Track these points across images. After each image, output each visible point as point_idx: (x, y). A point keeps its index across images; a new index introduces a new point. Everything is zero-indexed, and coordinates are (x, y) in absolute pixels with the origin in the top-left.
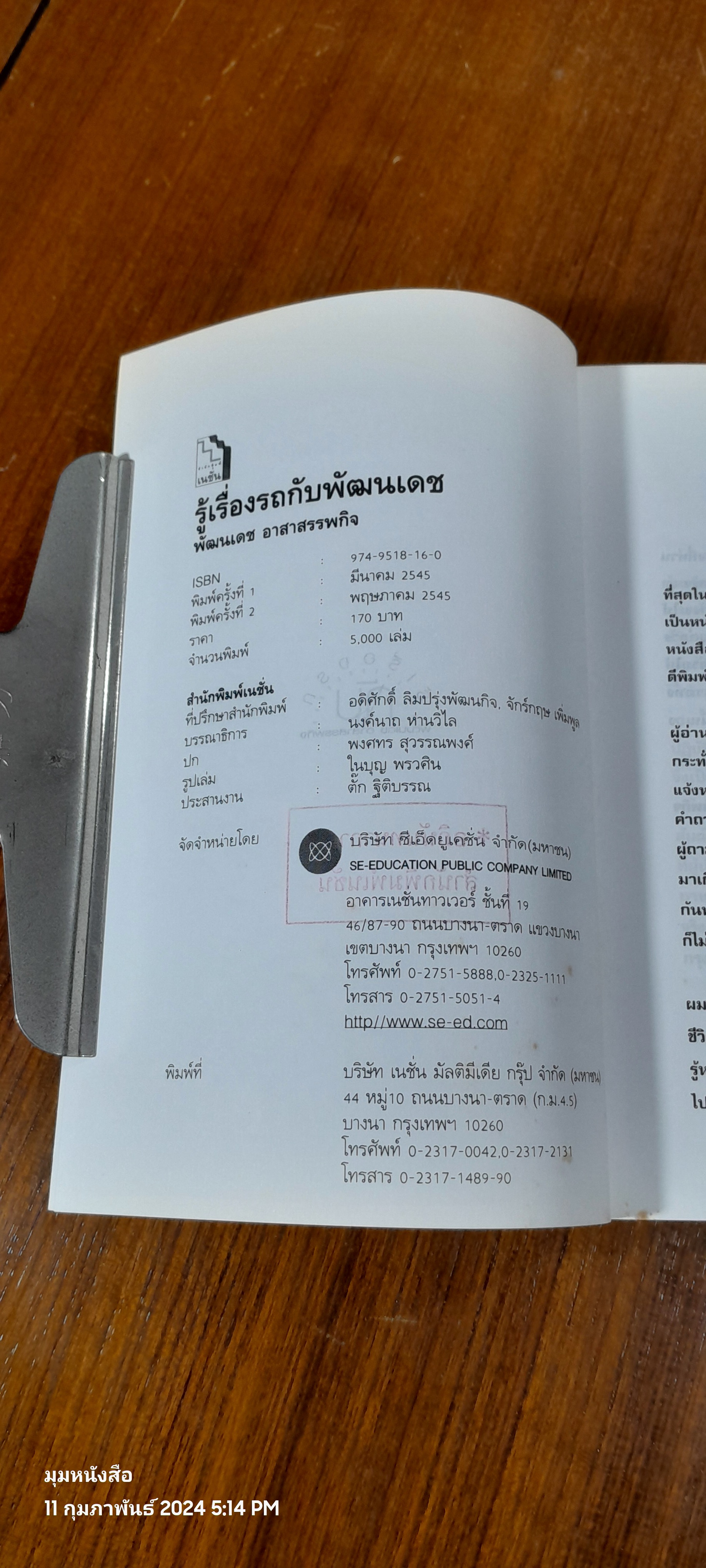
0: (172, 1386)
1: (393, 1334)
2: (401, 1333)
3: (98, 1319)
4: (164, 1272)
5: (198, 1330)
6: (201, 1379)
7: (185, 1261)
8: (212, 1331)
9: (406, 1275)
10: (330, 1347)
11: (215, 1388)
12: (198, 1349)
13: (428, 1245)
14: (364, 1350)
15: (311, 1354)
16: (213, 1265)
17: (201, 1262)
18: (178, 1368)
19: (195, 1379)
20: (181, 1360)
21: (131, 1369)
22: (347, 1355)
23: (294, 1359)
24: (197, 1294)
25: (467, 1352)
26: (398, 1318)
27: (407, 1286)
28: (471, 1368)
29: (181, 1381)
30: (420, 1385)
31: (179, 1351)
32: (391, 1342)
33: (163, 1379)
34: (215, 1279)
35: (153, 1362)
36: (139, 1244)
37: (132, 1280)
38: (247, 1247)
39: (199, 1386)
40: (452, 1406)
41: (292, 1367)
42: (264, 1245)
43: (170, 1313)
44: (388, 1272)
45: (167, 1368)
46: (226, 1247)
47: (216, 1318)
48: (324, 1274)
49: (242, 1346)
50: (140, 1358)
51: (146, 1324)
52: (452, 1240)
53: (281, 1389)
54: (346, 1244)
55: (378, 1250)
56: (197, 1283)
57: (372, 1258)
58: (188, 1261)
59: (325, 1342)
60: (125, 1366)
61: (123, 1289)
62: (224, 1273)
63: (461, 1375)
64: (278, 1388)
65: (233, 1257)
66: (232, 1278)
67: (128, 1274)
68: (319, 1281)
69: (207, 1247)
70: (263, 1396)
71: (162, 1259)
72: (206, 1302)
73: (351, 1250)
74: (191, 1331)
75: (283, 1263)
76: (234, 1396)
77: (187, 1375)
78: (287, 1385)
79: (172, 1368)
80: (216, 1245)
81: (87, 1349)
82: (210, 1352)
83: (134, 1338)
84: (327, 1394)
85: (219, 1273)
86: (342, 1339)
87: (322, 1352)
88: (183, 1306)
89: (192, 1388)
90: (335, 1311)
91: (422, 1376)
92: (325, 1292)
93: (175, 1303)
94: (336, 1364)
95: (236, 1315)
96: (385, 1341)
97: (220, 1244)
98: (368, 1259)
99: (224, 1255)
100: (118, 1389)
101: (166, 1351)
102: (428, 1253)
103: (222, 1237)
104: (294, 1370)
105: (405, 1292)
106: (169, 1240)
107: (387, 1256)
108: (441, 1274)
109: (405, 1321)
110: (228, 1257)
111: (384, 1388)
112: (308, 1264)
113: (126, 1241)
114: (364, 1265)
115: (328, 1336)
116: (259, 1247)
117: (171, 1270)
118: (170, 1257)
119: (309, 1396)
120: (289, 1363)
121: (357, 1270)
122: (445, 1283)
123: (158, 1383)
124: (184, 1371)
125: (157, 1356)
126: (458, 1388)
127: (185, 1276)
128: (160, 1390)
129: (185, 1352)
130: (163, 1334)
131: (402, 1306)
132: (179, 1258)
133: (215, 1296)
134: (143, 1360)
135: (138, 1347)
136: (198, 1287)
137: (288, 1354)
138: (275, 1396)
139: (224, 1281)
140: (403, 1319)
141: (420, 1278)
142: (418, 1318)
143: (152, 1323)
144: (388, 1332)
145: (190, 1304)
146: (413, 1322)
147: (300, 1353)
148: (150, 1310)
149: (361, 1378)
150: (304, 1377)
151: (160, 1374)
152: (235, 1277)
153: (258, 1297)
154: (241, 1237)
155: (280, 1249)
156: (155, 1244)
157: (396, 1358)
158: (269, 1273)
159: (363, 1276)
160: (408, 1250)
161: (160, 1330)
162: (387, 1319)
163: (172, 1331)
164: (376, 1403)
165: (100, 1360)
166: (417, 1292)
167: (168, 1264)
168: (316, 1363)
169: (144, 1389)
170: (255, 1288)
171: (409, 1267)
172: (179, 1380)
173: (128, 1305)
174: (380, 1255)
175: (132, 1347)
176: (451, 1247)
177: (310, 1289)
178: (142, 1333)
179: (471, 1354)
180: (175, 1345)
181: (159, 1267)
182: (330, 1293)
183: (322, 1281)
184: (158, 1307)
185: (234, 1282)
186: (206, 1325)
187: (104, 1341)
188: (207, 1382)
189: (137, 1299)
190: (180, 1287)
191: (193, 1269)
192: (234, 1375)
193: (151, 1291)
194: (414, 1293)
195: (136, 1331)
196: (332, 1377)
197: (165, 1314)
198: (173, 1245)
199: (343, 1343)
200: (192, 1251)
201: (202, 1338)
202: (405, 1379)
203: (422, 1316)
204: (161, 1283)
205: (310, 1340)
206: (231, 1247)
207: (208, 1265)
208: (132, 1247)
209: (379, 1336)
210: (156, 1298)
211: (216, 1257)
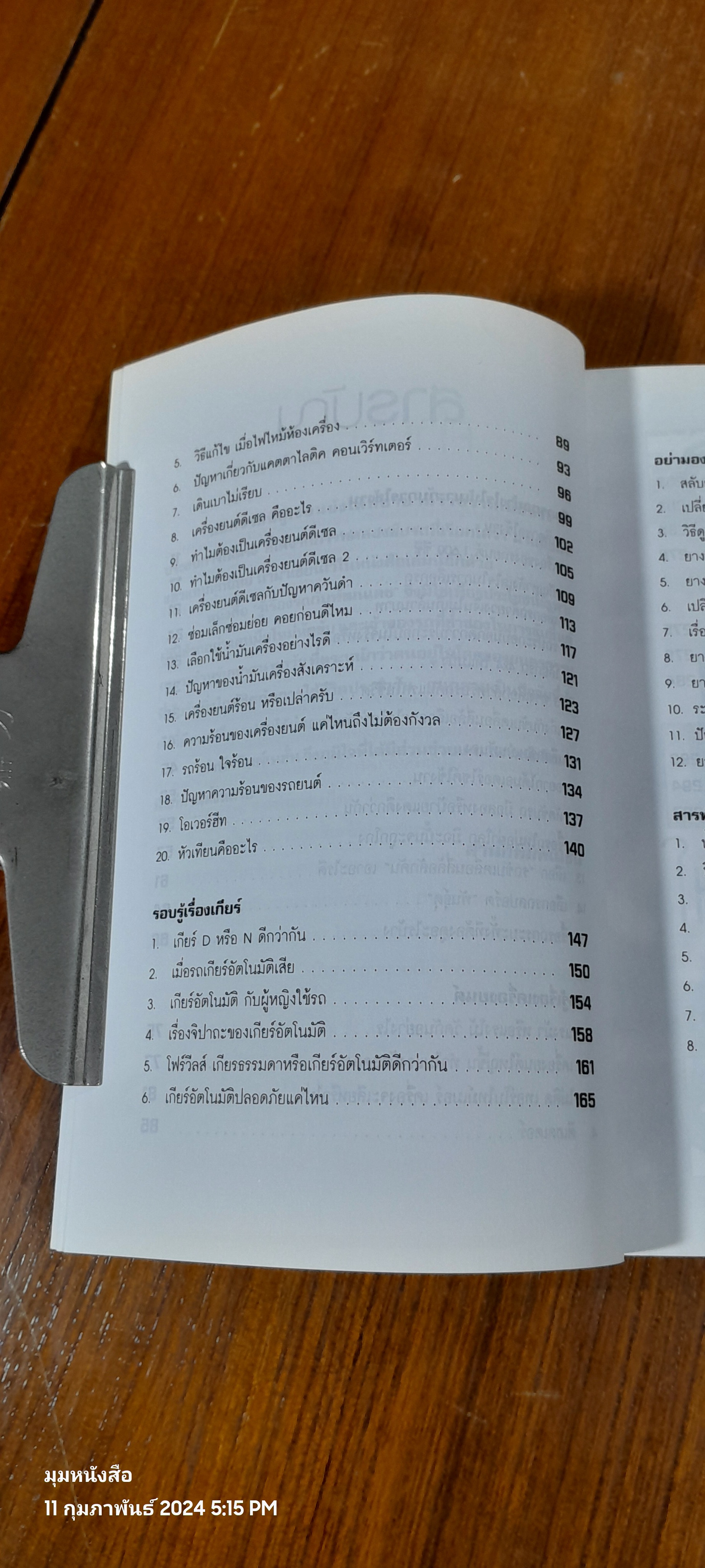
0: (312, 1472)
1: (536, 1409)
2: (544, 1408)
3: (232, 1406)
4: (296, 1356)
5: (335, 1414)
6: (341, 1463)
7: (316, 1343)
8: (349, 1414)
9: (545, 1348)
10: (471, 1427)
11: (356, 1473)
12: (337, 1432)
13: (566, 1316)
14: (507, 1427)
15: (453, 1434)
16: (346, 1346)
17: (333, 1344)
18: (316, 1452)
19: (335, 1465)
20: (319, 1445)
21: (269, 1457)
22: (489, 1433)
23: (436, 1439)
24: (332, 1377)
25: (613, 1425)
26: (540, 1393)
27: (548, 1360)
28: (618, 1441)
29: (321, 1466)
30: (567, 1459)
31: (317, 1437)
32: (534, 1417)
33: (303, 1465)
34: (348, 1361)
35: (291, 1449)
36: (269, 1327)
37: (264, 1364)
38: (379, 1327)
39: (340, 1471)
40: (601, 1481)
41: (434, 1447)
42: (396, 1324)
43: (305, 1397)
44: (526, 1346)
45: (306, 1454)
46: (358, 1327)
47: (353, 1401)
48: (461, 1350)
49: (380, 1428)
50: (277, 1445)
51: (280, 1410)
52: (591, 1310)
53: (424, 1470)
54: (481, 1319)
55: (515, 1324)
56: (330, 1365)
57: (509, 1332)
58: (319, 1343)
59: (467, 1421)
60: (262, 1455)
61: (255, 1375)
62: (357, 1354)
63: (608, 1448)
64: (420, 1470)
65: (365, 1338)
66: (366, 1359)
67: (260, 1359)
68: (456, 1358)
69: (338, 1328)
70: (406, 1479)
71: (294, 1342)
72: (341, 1384)
73: (487, 1325)
74: (328, 1414)
75: (418, 1341)
76: (377, 1479)
77: (326, 1459)
78: (429, 1466)
79: (311, 1454)
80: (347, 1327)
81: (222, 1437)
82: (349, 1435)
83: (270, 1425)
84: (471, 1473)
85: (353, 1355)
86: (483, 1417)
87: (464, 1431)
88: (318, 1389)
89: (333, 1472)
90: (475, 1390)
91: (569, 1451)
92: (462, 1370)
93: (309, 1387)
94: (479, 1442)
95: (373, 1397)
96: (528, 1416)
97: (352, 1325)
98: (505, 1334)
99: (356, 1336)
100: (256, 1478)
101: (303, 1437)
102: (567, 1325)
103: (353, 1316)
104: (436, 1451)
105: (545, 1366)
106: (299, 1322)
107: (525, 1330)
108: (581, 1346)
109: (548, 1396)
110: (361, 1338)
111: (530, 1465)
112: (443, 1342)
113: (255, 1324)
114: (501, 1339)
115: (469, 1414)
116: (392, 1326)
117: (303, 1353)
118: (301, 1340)
119: (453, 1476)
120: (431, 1443)
121: (494, 1345)
122: (586, 1355)
123: (297, 1470)
124: (324, 1458)
125: (294, 1442)
126: (606, 1462)
127: (317, 1359)
128: (300, 1477)
129: (322, 1437)
130: (300, 1419)
131: (543, 1380)
132: (310, 1340)
133: (350, 1379)
134: (280, 1446)
135: (275, 1433)
136: (332, 1370)
137: (429, 1434)
138: (418, 1477)
139: (359, 1362)
140: (545, 1394)
141: (560, 1350)
142: (561, 1391)
143: (287, 1409)
144: (530, 1409)
145: (325, 1388)
146: (556, 1396)
147: (441, 1434)
148: (284, 1395)
149: (505, 1456)
150: (447, 1458)
151: (298, 1460)
152: (369, 1357)
153: (394, 1377)
154: (372, 1315)
155: (414, 1326)
156: (285, 1327)
157: (541, 1434)
158: (403, 1353)
159: (501, 1352)
160: (546, 1320)
161: (295, 1416)
162: (528, 1394)
163: (308, 1417)
164: (522, 1481)
165: (236, 1448)
166: (558, 1364)
167: (299, 1347)
168: (458, 1442)
169: (284, 1476)
170: (391, 1368)
171: (548, 1339)
172: (318, 1465)
173: (261, 1391)
174: (518, 1328)
175: (269, 1433)
176: (590, 1318)
177: (448, 1366)
178: (278, 1418)
179: (618, 1427)
180: (313, 1430)
181: (291, 1350)
182: (468, 1372)
183: (460, 1358)
184: (293, 1391)
185: (368, 1363)
186: (342, 1408)
187: (239, 1428)
188: (348, 1467)
189: (270, 1384)
190: (314, 1370)
191: (325, 1351)
192: (375, 1457)
193: (284, 1375)
194: (555, 1367)
195: (271, 1417)
196: (476, 1455)
197: (300, 1399)
198: (303, 1328)
199: (485, 1421)
200: (323, 1333)
201: (339, 1422)
202: (551, 1456)
203: (565, 1390)
204: (293, 1367)
205: (450, 1421)
206: (363, 1327)
207: (340, 1346)
208: (261, 1331)
209: (522, 1412)
210: (289, 1382)
211: (348, 1338)
